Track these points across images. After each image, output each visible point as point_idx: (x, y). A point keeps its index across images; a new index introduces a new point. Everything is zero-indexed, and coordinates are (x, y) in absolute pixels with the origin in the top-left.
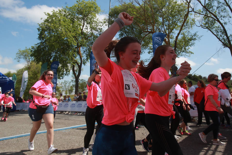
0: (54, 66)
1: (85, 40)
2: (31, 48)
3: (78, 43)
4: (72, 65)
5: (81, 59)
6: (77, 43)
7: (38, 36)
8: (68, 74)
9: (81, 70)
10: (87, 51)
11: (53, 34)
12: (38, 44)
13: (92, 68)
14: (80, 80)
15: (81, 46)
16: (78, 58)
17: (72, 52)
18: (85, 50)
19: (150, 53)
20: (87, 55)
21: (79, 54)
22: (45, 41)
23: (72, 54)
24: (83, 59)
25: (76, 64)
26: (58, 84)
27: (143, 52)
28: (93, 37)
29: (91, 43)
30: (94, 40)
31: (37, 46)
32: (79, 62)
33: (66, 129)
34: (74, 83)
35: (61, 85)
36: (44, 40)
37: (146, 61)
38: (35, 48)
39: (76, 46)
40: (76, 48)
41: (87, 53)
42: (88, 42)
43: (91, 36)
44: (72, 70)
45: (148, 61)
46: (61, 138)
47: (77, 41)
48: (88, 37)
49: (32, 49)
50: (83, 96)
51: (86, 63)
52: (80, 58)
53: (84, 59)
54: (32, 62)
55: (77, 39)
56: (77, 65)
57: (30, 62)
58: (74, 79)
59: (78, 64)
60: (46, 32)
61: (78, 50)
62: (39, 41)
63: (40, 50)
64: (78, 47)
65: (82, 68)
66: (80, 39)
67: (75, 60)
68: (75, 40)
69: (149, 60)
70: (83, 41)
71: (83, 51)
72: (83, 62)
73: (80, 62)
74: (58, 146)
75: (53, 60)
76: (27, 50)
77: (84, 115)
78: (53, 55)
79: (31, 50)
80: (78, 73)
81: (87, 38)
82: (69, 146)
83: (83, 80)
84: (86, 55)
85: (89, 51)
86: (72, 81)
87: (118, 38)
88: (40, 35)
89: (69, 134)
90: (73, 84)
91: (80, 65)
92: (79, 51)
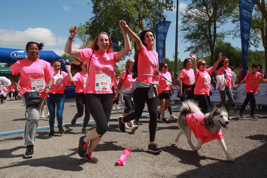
1: (148, 9)
2: (85, 24)
3: (140, 14)
4: (134, 43)
6: (138, 14)
7: (93, 8)
8: (129, 54)
10: (151, 24)
11: (109, 4)
12: (93, 18)
13: (159, 45)
15: (143, 17)
17: (133, 26)
18: (148, 23)
19: (235, 22)
21: (141, 28)
22: (101, 14)
23: (134, 28)
26: (118, 67)
27: (225, 22)
28: (158, 5)
29: (156, 13)
30: (159, 9)
31: (91, 21)
35: (122, 68)
36: (100, 12)
37: (229, 33)
38: (90, 23)
39: (138, 19)
40: (137, 20)
41: (151, 26)
42: (152, 12)
43: (155, 4)
44: (134, 49)
45: (232, 33)
47: (138, 12)
48: (152, 5)
49: (87, 24)
54: (88, 41)
55: (138, 9)
57: (86, 41)
60: (101, 3)
61: (140, 23)
62: (94, 15)
63: (96, 25)
64: (140, 19)
66: (142, 9)
68: (136, 10)
70: (146, 11)
71: (147, 24)
76: (82, 27)
78: (111, 31)
79: (86, 26)
81: (151, 7)
85: (154, 23)
87: (190, 5)
88: (94, 8)
92: (142, 25)
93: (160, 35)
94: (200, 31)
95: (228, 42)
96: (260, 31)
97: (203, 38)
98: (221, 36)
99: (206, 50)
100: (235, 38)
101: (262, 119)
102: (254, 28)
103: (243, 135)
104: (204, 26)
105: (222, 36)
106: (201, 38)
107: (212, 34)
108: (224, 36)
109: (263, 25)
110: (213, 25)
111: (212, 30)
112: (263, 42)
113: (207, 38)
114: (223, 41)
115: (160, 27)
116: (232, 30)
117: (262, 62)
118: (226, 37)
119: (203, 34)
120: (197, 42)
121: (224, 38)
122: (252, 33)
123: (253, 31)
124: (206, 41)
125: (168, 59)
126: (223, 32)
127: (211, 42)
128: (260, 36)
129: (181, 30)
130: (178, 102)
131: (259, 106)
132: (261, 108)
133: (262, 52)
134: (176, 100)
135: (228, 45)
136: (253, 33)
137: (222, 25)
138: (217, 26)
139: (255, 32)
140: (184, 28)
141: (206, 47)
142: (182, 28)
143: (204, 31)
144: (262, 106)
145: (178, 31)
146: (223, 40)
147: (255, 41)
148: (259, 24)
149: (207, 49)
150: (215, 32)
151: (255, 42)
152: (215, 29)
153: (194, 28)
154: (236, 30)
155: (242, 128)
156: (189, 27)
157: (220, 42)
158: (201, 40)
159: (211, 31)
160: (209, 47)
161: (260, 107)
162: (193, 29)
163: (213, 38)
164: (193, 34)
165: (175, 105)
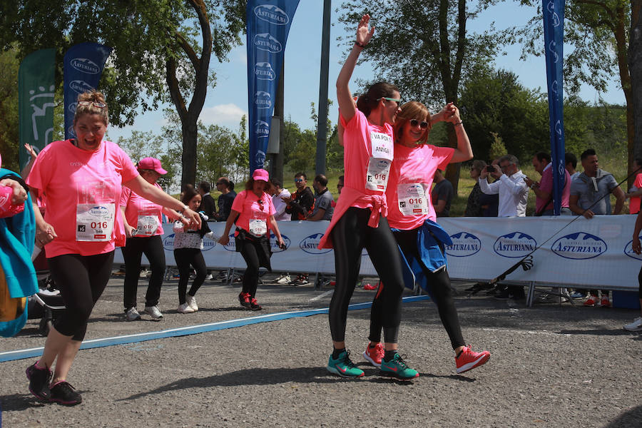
0: (78, 62)
4: (164, 59)
5: (205, 28)
9: (209, 82)
14: (203, 128)
16: (192, 26)
20: (232, 9)
21: (195, 5)
24: (212, 27)
25: (183, 54)
32: (195, 43)
33: (143, 341)
34: (177, 145)
37: (508, 36)
44: (165, 81)
45: (518, 38)
46: (126, 376)
50: (216, 202)
51: (227, 48)
52: (200, 26)
53: (216, 32)
56: (188, 60)
58: (173, 124)
59: (191, 54)
65: (210, 74)
67: (177, 36)
69: (523, 35)
72: (213, 46)
73: (201, 45)
74: (113, 407)
75: (74, 34)
77: (224, 281)
78: (73, 10)
80: (192, 95)
82: (159, 409)
83: (217, 128)
84: (225, 13)
86: (169, 132)
89: (160, 360)
90: (173, 146)
91: (199, 56)
93: (265, 35)
94: (410, 28)
95: (508, 70)
96: (613, 35)
97: (419, 54)
98: (482, 48)
99: (430, 95)
100: (531, 57)
101: (612, 338)
102: (594, 25)
103: (547, 395)
104: (425, 9)
105: (487, 45)
106: (413, 53)
107: (451, 37)
108: (495, 50)
109: (621, 17)
110: (456, 9)
111: (452, 24)
112: (622, 74)
113: (436, 53)
114: (490, 64)
115: (265, 6)
116: (520, 29)
117: (618, 143)
118: (500, 54)
119: (419, 37)
120: (401, 66)
121: (493, 56)
122: (588, 41)
123: (591, 35)
124: (429, 65)
125: (296, 125)
126: (489, 34)
127: (449, 66)
128: (611, 53)
129: (341, 20)
130: (325, 280)
131: (605, 292)
132: (611, 301)
133: (617, 107)
134: (320, 274)
135: (507, 80)
136: (591, 41)
137: (485, 8)
138: (468, 11)
139: (597, 39)
140: (352, 13)
141: (429, 86)
142: (348, 10)
143: (423, 27)
144: (613, 291)
145: (331, 23)
146: (488, 61)
147: (597, 67)
148: (609, 11)
149: (434, 93)
150: (462, 31)
151: (595, 74)
152: (462, 19)
153: (388, 16)
154: (532, 30)
155: (546, 369)
156: (369, 9)
157: (477, 68)
158: (414, 58)
159: (448, 28)
160: (439, 86)
161: (608, 295)
162: (384, 19)
163: (454, 52)
164: (383, 35)
165: (316, 291)
